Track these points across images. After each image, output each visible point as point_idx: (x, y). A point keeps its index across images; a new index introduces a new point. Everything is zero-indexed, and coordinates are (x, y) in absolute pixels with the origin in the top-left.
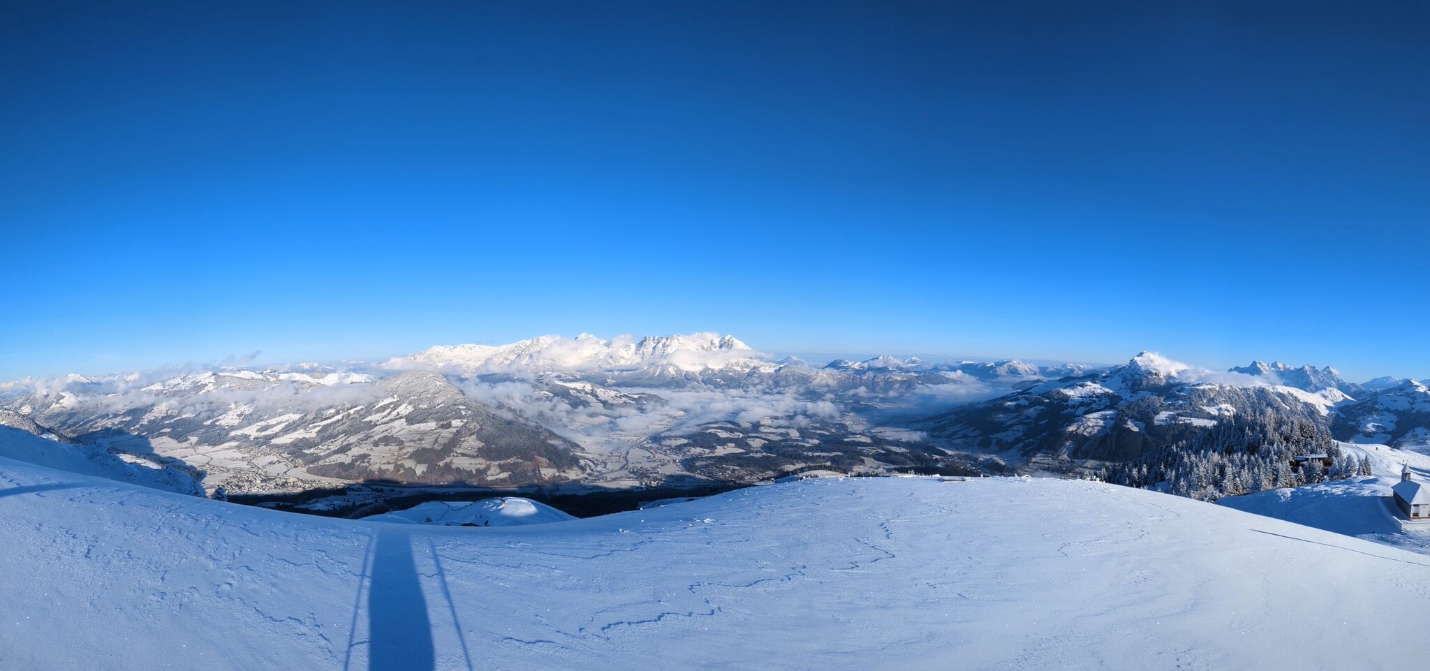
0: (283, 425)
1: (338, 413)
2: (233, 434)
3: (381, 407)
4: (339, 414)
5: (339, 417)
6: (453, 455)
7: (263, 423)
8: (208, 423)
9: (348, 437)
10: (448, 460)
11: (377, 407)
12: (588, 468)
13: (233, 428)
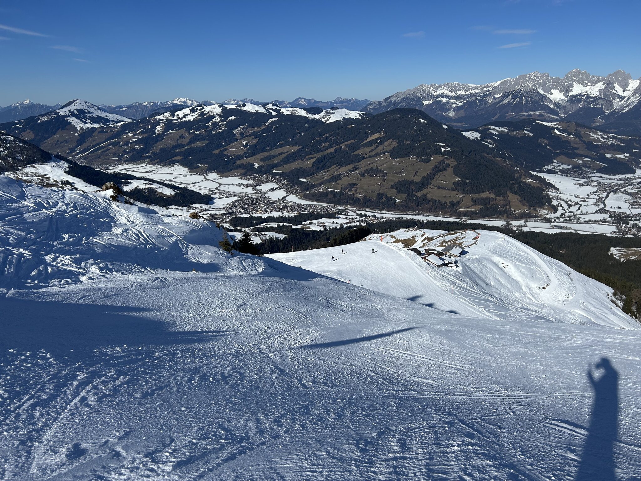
0: (283, 156)
1: (330, 146)
2: (238, 162)
3: (369, 141)
4: (333, 147)
5: (332, 150)
6: (430, 188)
7: (266, 154)
8: (217, 152)
9: (340, 168)
10: (424, 192)
11: (366, 141)
12: (560, 208)
13: (239, 157)
